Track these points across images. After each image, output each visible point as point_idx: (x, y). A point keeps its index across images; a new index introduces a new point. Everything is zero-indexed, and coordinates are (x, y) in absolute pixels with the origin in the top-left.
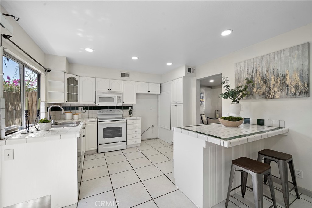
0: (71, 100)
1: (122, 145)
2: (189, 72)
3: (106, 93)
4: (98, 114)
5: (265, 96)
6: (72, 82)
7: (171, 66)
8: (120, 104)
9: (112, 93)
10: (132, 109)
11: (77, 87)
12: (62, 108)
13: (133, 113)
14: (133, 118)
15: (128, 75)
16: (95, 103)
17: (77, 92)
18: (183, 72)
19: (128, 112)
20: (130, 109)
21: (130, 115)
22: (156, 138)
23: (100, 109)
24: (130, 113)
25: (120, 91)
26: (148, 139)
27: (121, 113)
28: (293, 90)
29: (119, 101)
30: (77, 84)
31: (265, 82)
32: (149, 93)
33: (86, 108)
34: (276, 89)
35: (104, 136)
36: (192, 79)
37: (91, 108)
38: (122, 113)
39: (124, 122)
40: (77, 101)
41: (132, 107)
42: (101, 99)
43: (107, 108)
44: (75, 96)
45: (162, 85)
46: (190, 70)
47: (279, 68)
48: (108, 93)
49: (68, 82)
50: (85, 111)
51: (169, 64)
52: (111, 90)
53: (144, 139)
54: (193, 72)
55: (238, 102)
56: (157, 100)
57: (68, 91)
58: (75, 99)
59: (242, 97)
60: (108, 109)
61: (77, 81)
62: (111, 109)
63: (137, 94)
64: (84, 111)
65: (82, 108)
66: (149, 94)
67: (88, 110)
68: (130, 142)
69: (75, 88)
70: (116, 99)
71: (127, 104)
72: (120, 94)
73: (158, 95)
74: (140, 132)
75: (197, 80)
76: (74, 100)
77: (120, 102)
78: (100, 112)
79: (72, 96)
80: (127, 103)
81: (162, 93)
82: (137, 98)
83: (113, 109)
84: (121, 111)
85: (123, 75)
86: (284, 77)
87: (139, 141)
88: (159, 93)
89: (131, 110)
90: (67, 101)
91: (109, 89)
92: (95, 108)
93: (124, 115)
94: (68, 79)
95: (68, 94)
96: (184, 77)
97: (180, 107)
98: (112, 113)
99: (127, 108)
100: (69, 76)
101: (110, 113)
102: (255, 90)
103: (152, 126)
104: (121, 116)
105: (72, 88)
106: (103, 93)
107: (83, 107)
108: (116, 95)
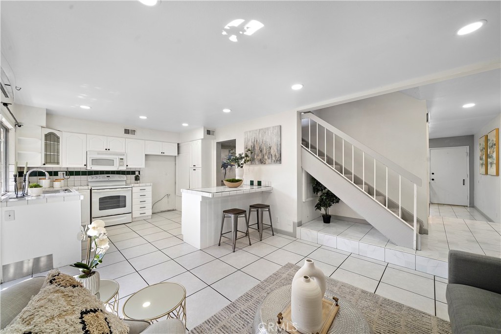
0: (50, 163)
1: (125, 218)
2: (207, 134)
3: (102, 154)
4: (89, 180)
5: (262, 162)
6: (52, 139)
7: (187, 126)
8: (123, 168)
9: (110, 154)
10: (139, 174)
11: (58, 145)
12: (46, 173)
13: (140, 180)
14: (141, 185)
15: (133, 132)
16: (86, 167)
17: (58, 152)
18: (201, 134)
19: (134, 178)
20: (136, 174)
21: (136, 182)
22: (173, 210)
23: (92, 175)
24: (137, 178)
25: (123, 151)
26: (162, 212)
27: (123, 179)
28: (274, 158)
29: (121, 164)
30: (58, 142)
31: (261, 151)
32: (163, 154)
33: (70, 173)
34: (266, 157)
35: (100, 207)
36: (212, 142)
37: (78, 173)
38: (125, 179)
39: (128, 190)
40: (58, 163)
41: (139, 172)
42: (95, 161)
43: (102, 173)
44: (56, 157)
45: (180, 145)
46: (209, 132)
47: (268, 140)
48: (106, 154)
49: (46, 140)
50: (68, 177)
51: (185, 125)
52: (109, 150)
53: (156, 211)
54: (213, 134)
55: (242, 167)
56: (174, 163)
57: (46, 151)
58: (56, 161)
59: (245, 162)
60: (104, 174)
61: (58, 138)
62: (109, 174)
63: (146, 155)
64: (66, 177)
65: (63, 174)
66: (163, 156)
67: (73, 175)
68: (136, 214)
69: (56, 147)
70: (117, 162)
71: (132, 168)
72: (124, 155)
73: (176, 156)
74: (151, 202)
75: (218, 143)
76: (54, 163)
77: (123, 165)
78: (93, 178)
79: (52, 157)
80: (132, 166)
81: (180, 155)
82: (146, 160)
83: (112, 174)
84: (124, 177)
85: (127, 131)
86: (270, 148)
87: (149, 212)
88: (176, 154)
89: (137, 176)
90: (44, 164)
91: (106, 149)
92: (84, 173)
93: (128, 182)
94: (46, 136)
95: (46, 155)
96: (202, 139)
97: (199, 171)
98: (110, 180)
99: (133, 173)
100: (48, 131)
101: (107, 180)
102: (256, 157)
103: (168, 195)
104: (124, 183)
105: (52, 147)
106: (98, 154)
107: (66, 172)
108: (117, 157)
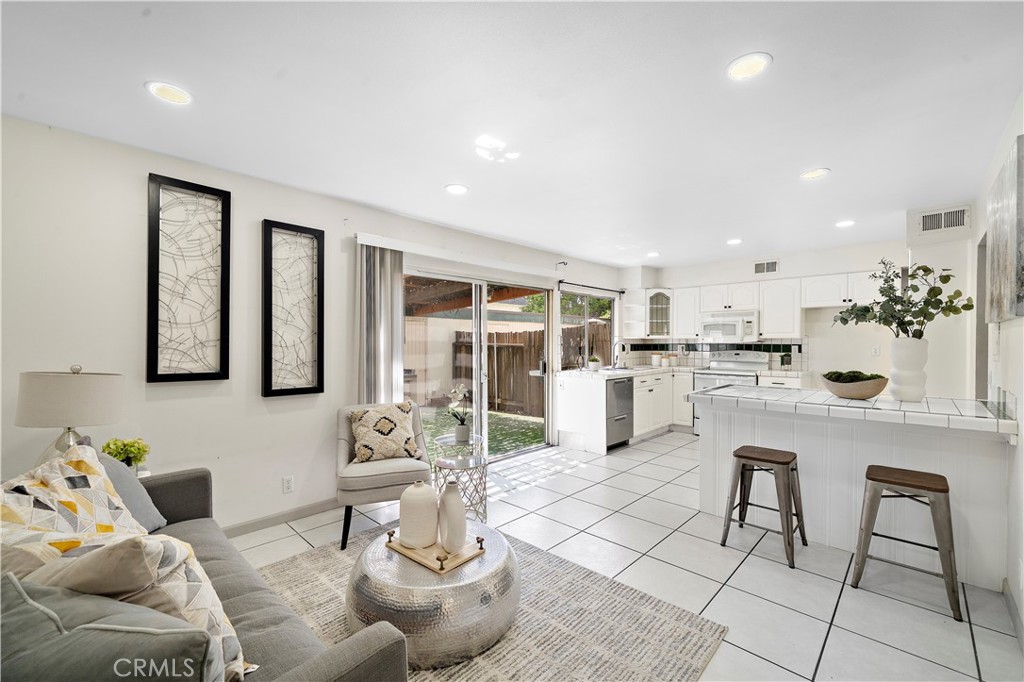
0: (657, 333)
2: (926, 229)
3: (720, 315)
6: (659, 302)
8: (752, 339)
10: (800, 351)
11: (668, 307)
14: (776, 373)
15: (772, 266)
16: (698, 337)
17: (667, 317)
21: (785, 367)
24: (785, 360)
25: (754, 307)
29: (748, 331)
30: (668, 303)
32: (848, 303)
38: (765, 360)
40: (668, 333)
42: (708, 329)
44: (665, 326)
46: (932, 223)
48: (723, 315)
49: (651, 303)
50: (688, 352)
52: (730, 307)
57: (651, 318)
61: (668, 299)
62: (737, 349)
63: (804, 309)
65: (683, 348)
67: (693, 350)
69: (664, 311)
71: (775, 339)
72: (753, 314)
76: (662, 333)
77: (751, 334)
79: (659, 325)
83: (740, 349)
84: (762, 356)
85: (761, 267)
90: (649, 335)
94: (652, 298)
95: (651, 323)
98: (739, 360)
100: (653, 292)
101: (735, 359)
105: (660, 311)
106: (713, 316)
108: (740, 319)
